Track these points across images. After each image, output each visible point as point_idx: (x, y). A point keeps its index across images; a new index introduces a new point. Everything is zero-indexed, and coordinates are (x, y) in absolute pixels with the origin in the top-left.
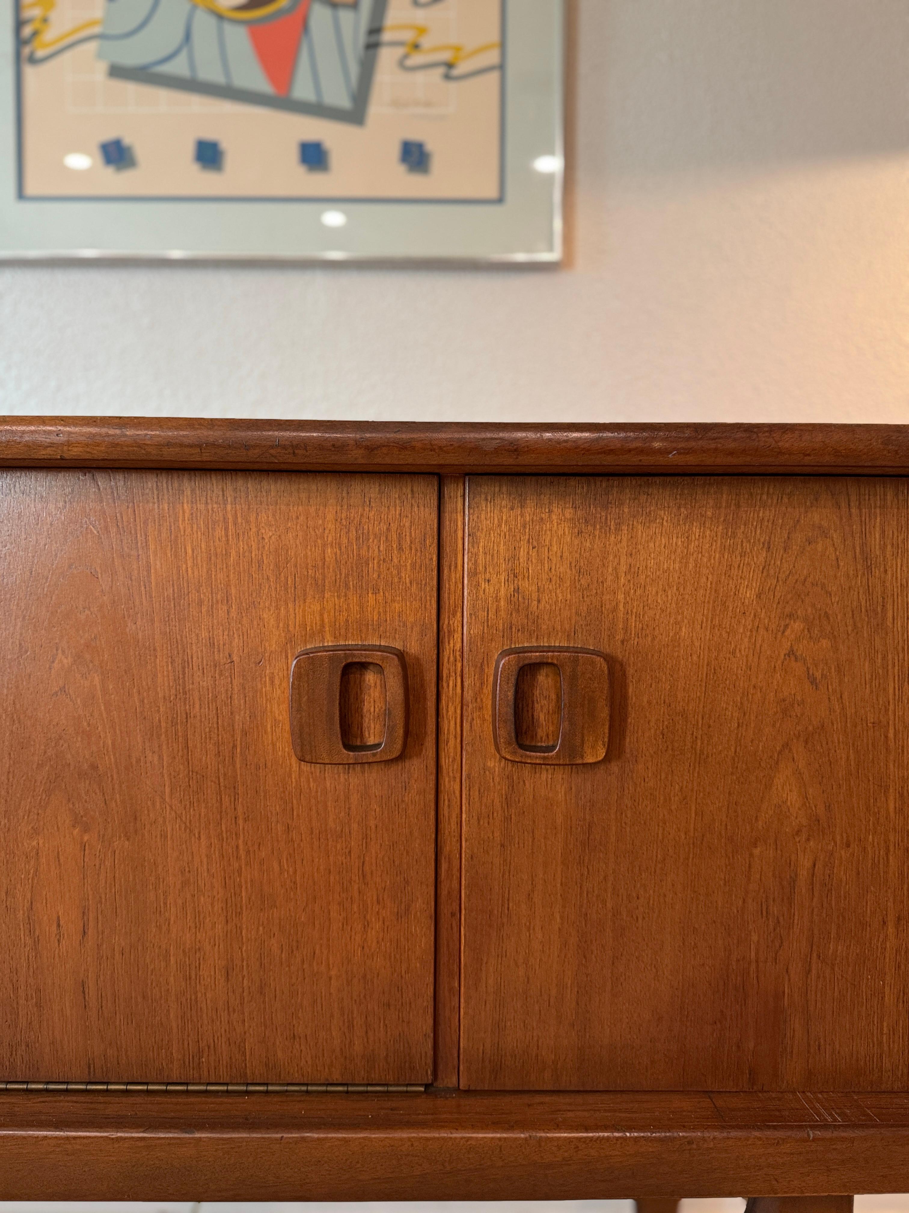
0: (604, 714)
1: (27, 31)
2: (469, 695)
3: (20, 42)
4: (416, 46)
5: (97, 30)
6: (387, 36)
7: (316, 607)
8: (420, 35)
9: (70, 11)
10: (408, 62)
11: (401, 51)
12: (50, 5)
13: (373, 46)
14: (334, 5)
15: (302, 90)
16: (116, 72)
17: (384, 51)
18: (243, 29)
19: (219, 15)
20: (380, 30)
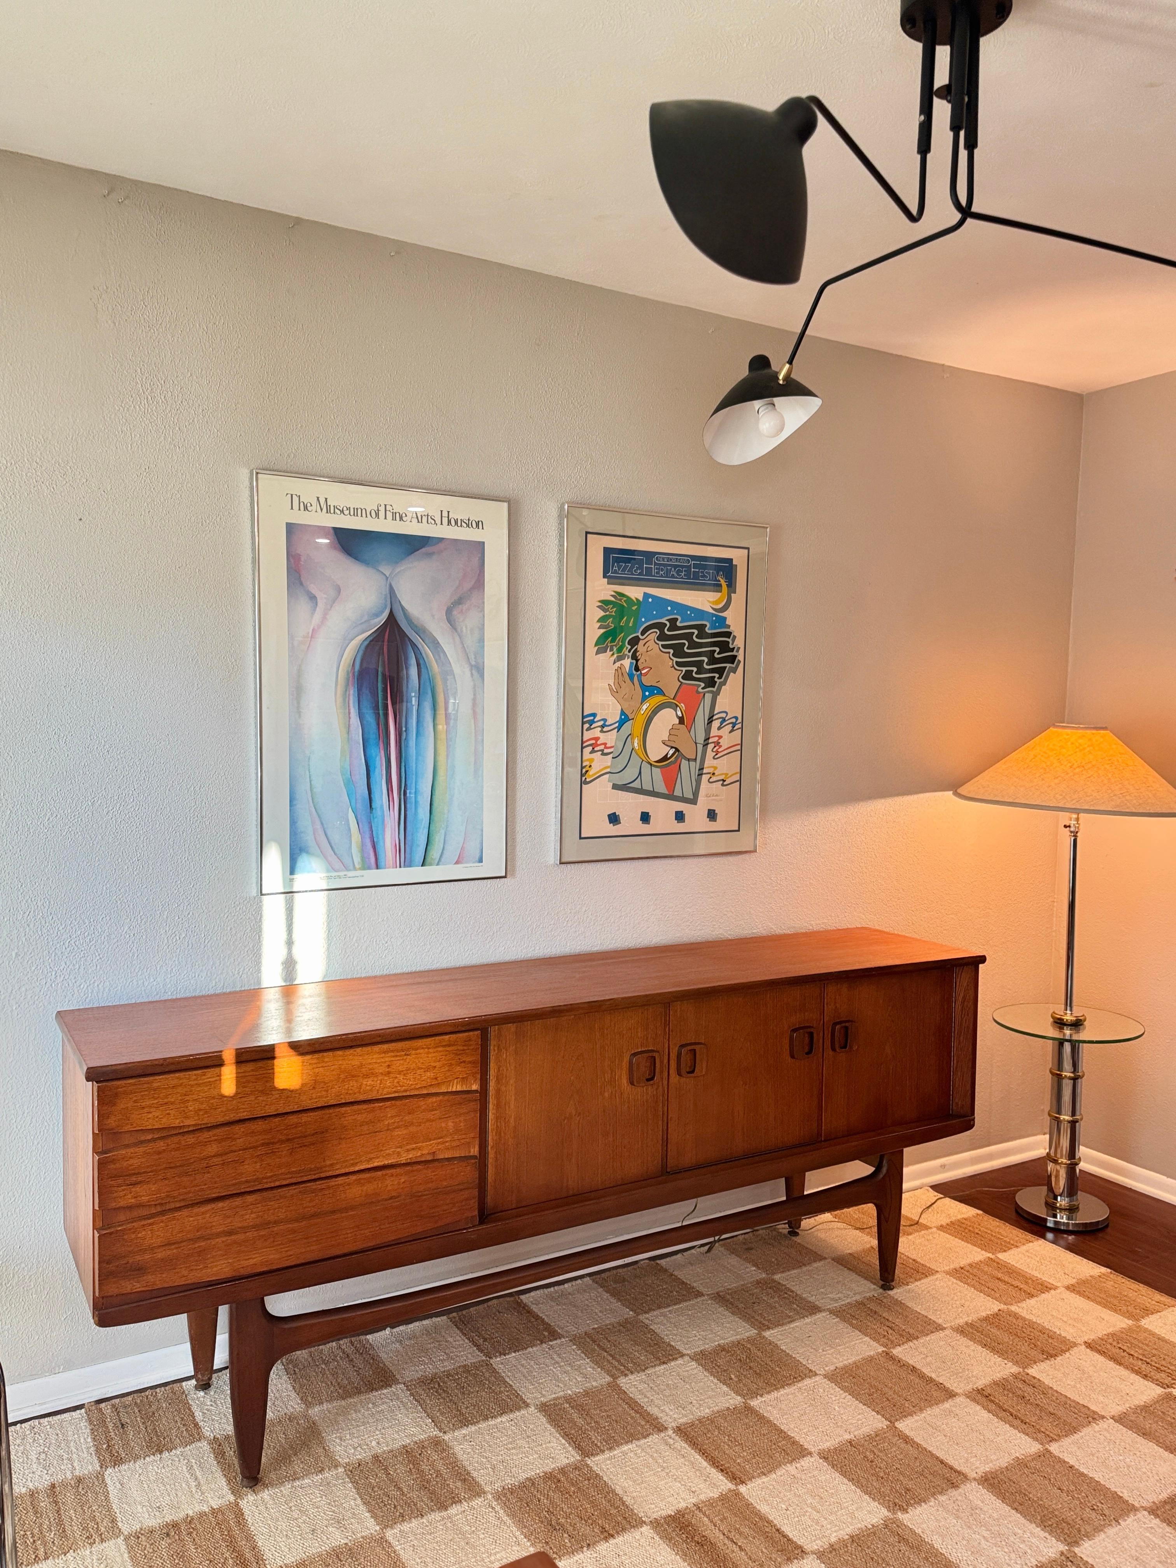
1: (584, 771)
2: (825, 1036)
3: (582, 775)
4: (713, 774)
5: (608, 770)
6: (705, 771)
7: (794, 1018)
8: (715, 770)
9: (599, 763)
10: (711, 780)
11: (709, 776)
12: (592, 760)
13: (700, 775)
14: (689, 760)
15: (678, 792)
16: (615, 787)
17: (704, 776)
18: (658, 770)
19: (651, 765)
20: (703, 769)
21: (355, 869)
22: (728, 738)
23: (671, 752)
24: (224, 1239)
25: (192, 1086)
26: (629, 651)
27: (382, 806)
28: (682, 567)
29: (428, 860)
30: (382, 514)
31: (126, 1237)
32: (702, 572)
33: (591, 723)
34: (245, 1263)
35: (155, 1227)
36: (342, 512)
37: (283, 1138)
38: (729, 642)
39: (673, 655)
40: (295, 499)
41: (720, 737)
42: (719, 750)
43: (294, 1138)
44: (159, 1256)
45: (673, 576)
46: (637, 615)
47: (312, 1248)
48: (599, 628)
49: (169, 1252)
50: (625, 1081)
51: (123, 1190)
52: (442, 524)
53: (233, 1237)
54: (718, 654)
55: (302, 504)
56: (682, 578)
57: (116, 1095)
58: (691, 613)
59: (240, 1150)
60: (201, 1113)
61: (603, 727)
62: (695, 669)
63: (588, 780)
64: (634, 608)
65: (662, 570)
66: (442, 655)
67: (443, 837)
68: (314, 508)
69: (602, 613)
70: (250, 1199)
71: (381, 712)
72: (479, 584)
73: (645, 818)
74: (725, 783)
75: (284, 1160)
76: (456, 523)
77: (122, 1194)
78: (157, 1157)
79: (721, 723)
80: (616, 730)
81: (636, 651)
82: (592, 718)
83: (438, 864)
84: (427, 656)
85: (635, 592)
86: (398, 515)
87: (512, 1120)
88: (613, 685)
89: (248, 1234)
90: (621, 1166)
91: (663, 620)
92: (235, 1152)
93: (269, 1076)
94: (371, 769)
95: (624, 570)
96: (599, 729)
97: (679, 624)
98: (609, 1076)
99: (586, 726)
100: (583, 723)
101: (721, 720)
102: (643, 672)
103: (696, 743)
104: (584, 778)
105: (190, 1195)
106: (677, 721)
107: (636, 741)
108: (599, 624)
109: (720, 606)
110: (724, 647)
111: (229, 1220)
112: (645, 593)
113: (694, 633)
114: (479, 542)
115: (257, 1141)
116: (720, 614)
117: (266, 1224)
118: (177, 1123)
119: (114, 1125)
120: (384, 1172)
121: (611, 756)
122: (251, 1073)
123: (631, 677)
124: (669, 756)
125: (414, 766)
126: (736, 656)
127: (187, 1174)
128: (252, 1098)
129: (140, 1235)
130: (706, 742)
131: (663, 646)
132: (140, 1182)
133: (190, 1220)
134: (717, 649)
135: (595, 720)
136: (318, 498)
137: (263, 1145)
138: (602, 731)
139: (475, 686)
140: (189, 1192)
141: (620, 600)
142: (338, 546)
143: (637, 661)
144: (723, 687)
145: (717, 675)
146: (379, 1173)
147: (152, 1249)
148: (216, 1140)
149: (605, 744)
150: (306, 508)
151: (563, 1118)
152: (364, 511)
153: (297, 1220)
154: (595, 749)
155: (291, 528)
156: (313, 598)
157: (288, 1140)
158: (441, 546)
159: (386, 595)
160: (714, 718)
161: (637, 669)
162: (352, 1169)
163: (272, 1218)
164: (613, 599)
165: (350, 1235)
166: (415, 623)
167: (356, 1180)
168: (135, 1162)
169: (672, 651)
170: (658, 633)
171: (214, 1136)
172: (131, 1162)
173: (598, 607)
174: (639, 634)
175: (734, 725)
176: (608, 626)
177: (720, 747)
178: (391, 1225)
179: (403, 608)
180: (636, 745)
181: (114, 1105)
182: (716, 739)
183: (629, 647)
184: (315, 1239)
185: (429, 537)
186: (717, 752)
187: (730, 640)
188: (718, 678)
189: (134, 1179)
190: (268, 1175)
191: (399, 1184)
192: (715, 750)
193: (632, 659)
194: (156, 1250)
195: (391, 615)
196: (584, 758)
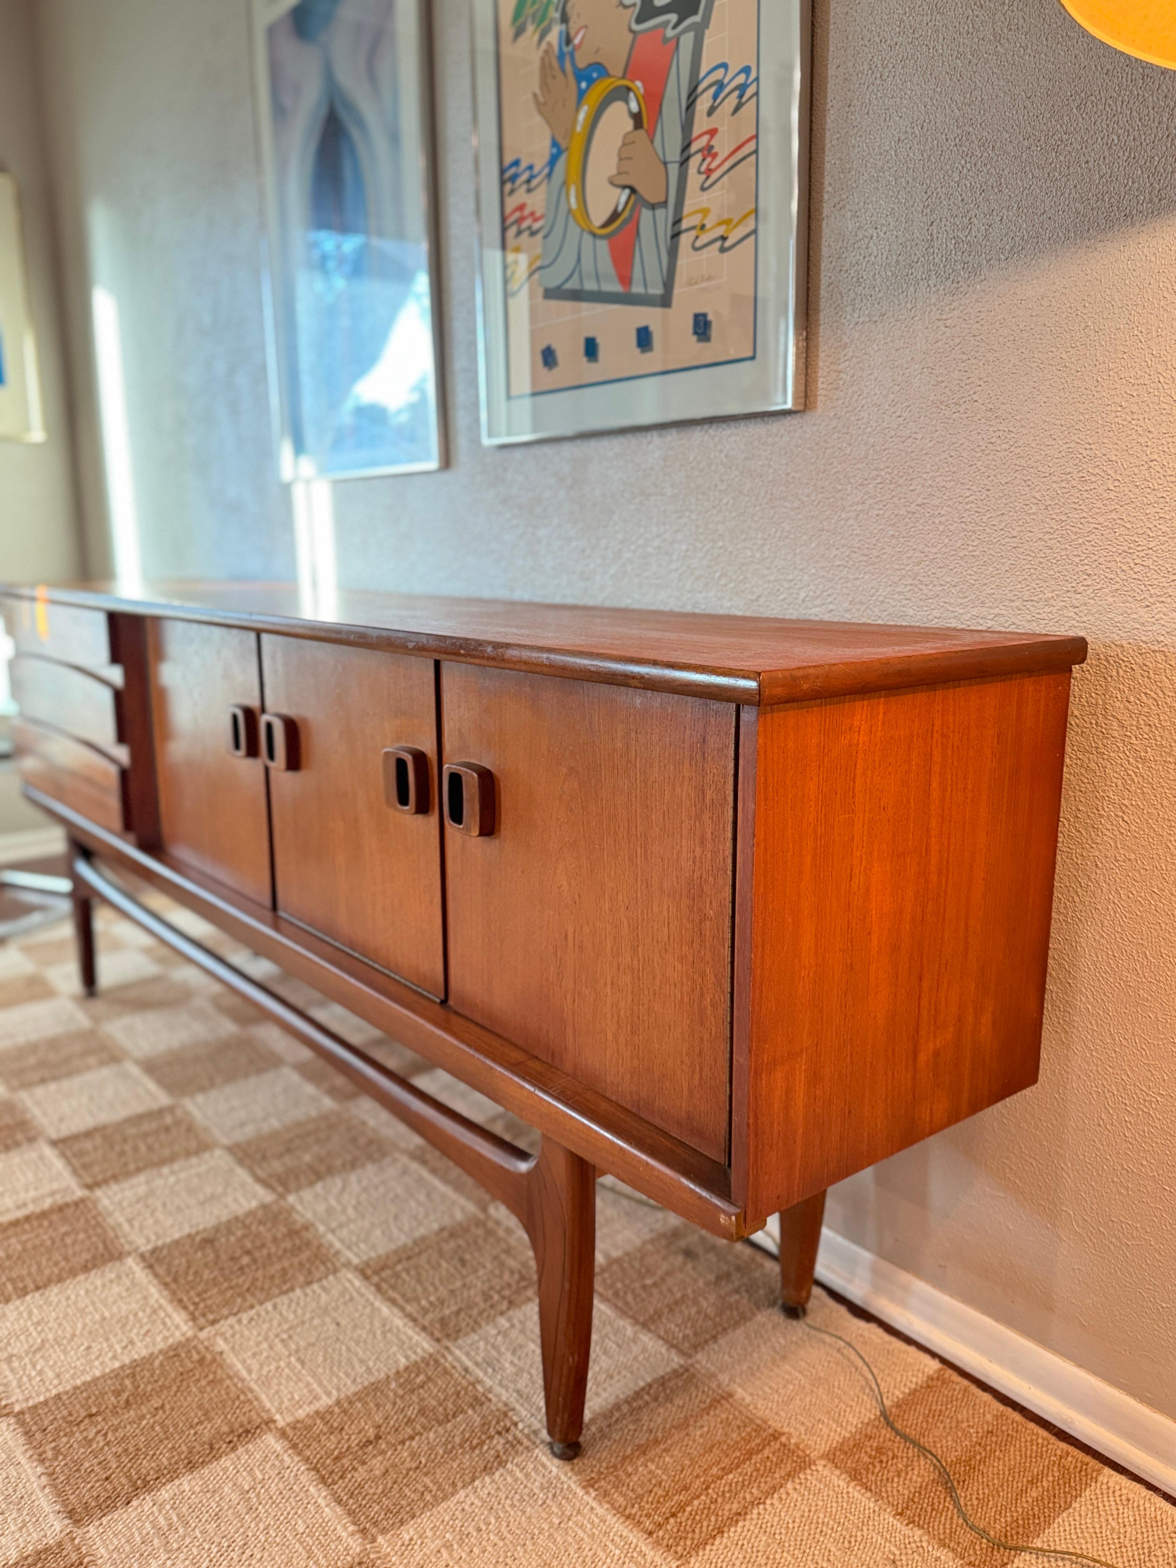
1: (509, 273)
3: (505, 285)
4: (703, 227)
5: (538, 263)
8: (705, 217)
9: (527, 252)
10: (698, 244)
11: (693, 233)
12: (518, 250)
13: (676, 235)
14: (653, 208)
15: (636, 285)
16: (548, 293)
17: (683, 238)
18: (606, 243)
19: (594, 236)
20: (681, 220)
22: (729, 129)
26: (557, 9)
33: (513, 179)
41: (713, 132)
42: (711, 166)
61: (529, 181)
63: (514, 290)
66: (367, 134)
73: (590, 348)
74: (727, 244)
79: (715, 97)
80: (546, 180)
82: (515, 169)
84: (357, 142)
88: (539, 93)
96: (526, 186)
99: (508, 187)
100: (502, 183)
101: (714, 88)
102: (575, 41)
103: (666, 165)
104: (509, 288)
106: (629, 124)
107: (573, 192)
121: (544, 233)
123: (561, 60)
124: (620, 208)
130: (685, 155)
135: (519, 172)
138: (528, 191)
143: (567, 22)
149: (533, 214)
154: (520, 228)
159: (325, 75)
160: (701, 88)
161: (568, 39)
175: (741, 90)
177: (714, 156)
180: (573, 200)
182: (705, 140)
186: (709, 171)
192: (703, 168)
193: (562, 21)
195: (330, 100)
196: (508, 250)
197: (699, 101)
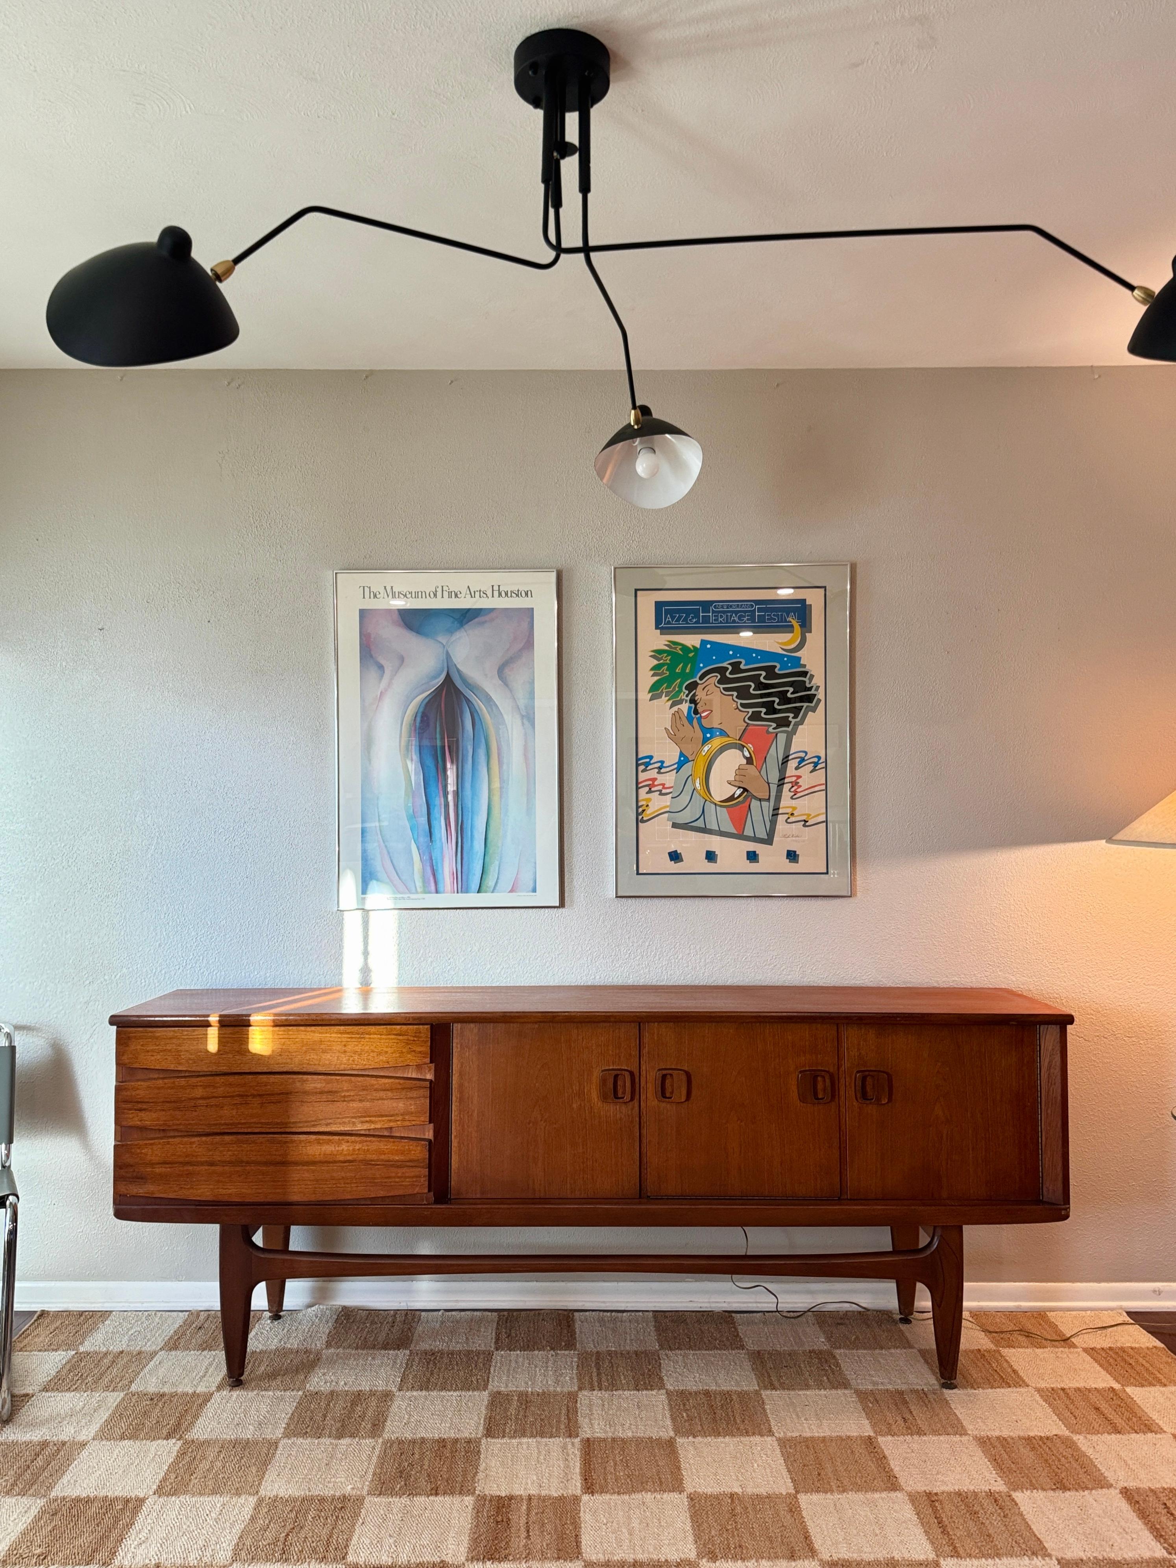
0: (887, 1089)
1: (640, 810)
2: (847, 1084)
3: (638, 814)
4: (792, 814)
5: (668, 809)
6: (781, 811)
7: (804, 1058)
8: (793, 810)
9: (657, 803)
10: (789, 821)
11: (787, 816)
12: (649, 800)
13: (775, 815)
14: (760, 800)
15: (748, 832)
16: (675, 825)
17: (780, 817)
18: (725, 809)
19: (716, 804)
20: (778, 809)
21: (417, 892)
22: (808, 778)
23: (739, 792)
24: (207, 1168)
25: (184, 1039)
26: (687, 696)
27: (441, 839)
28: (745, 612)
29: (484, 888)
30: (439, 594)
31: (133, 1150)
32: (768, 615)
33: (647, 765)
34: (224, 1192)
35: (155, 1147)
36: (405, 596)
37: (255, 1093)
38: (805, 682)
39: (737, 697)
40: (367, 590)
41: (799, 777)
42: (798, 790)
43: (264, 1095)
44: (157, 1170)
45: (734, 622)
46: (694, 662)
47: (278, 1191)
48: (652, 676)
49: (164, 1170)
50: (594, 1095)
51: (132, 1113)
52: (493, 597)
53: (213, 1168)
54: (792, 693)
55: (372, 593)
56: (745, 623)
57: (129, 1038)
58: (757, 656)
59: (220, 1097)
60: (191, 1062)
61: (660, 768)
62: (764, 710)
63: (645, 819)
64: (691, 655)
65: (721, 617)
66: (494, 708)
67: (497, 868)
68: (382, 595)
69: (656, 662)
70: (227, 1138)
71: (440, 759)
72: (529, 644)
73: (711, 856)
74: (807, 824)
75: (255, 1111)
76: (506, 594)
77: (131, 1116)
78: (156, 1091)
79: (800, 763)
80: (675, 771)
81: (694, 695)
82: (648, 760)
83: (493, 892)
84: (481, 710)
85: (692, 640)
86: (453, 593)
87: (475, 1114)
88: (670, 729)
89: (225, 1168)
90: (593, 1179)
91: (725, 665)
92: (216, 1097)
93: (243, 1040)
94: (431, 807)
95: (678, 620)
96: (657, 770)
97: (742, 667)
98: (577, 1089)
99: (641, 768)
100: (637, 765)
101: (799, 760)
102: (703, 715)
103: (768, 784)
104: (640, 817)
105: (181, 1127)
106: (745, 761)
107: (698, 781)
108: (652, 672)
109: (793, 646)
110: (800, 686)
111: (211, 1153)
112: (702, 641)
113: (761, 675)
114: (528, 609)
115: (234, 1092)
116: (793, 654)
117: (240, 1162)
118: (172, 1067)
119: (127, 1061)
120: (341, 1138)
121: (670, 795)
122: (230, 1036)
123: (690, 719)
124: (736, 796)
125: (470, 806)
126: (815, 695)
127: (178, 1109)
128: (231, 1056)
129: (143, 1151)
130: (781, 782)
131: (725, 689)
132: (144, 1110)
133: (181, 1147)
134: (791, 690)
135: (652, 762)
136: (385, 587)
137: (239, 1096)
138: (659, 773)
139: (525, 734)
140: (180, 1124)
141: (675, 648)
142: (402, 623)
143: (696, 705)
144: (800, 727)
145: (791, 715)
146: (336, 1138)
147: (153, 1164)
148: (201, 1086)
149: (663, 785)
150: (375, 596)
151: (528, 1121)
152: (424, 594)
153: (266, 1164)
154: (653, 789)
155: (363, 613)
156: (381, 667)
157: (260, 1095)
158: (493, 615)
159: (443, 661)
160: (790, 757)
161: (696, 712)
162: (313, 1130)
163: (245, 1159)
164: (667, 648)
165: (310, 1187)
166: (470, 682)
167: (316, 1139)
168: (141, 1093)
169: (735, 694)
170: (719, 677)
171: (200, 1082)
172: (138, 1092)
173: (651, 656)
174: (697, 679)
175: (816, 764)
176: (663, 673)
177: (800, 786)
178: (347, 1186)
179: (458, 670)
180: (698, 785)
181: (128, 1046)
182: (794, 779)
183: (687, 692)
184: (280, 1183)
185: (481, 609)
186: (796, 793)
187: (806, 679)
188: (793, 718)
189: (140, 1106)
190: (243, 1121)
191: (354, 1150)
192: (793, 790)
193: (691, 702)
194: (155, 1166)
195: (448, 675)
196: (640, 798)
197: (789, 762)
